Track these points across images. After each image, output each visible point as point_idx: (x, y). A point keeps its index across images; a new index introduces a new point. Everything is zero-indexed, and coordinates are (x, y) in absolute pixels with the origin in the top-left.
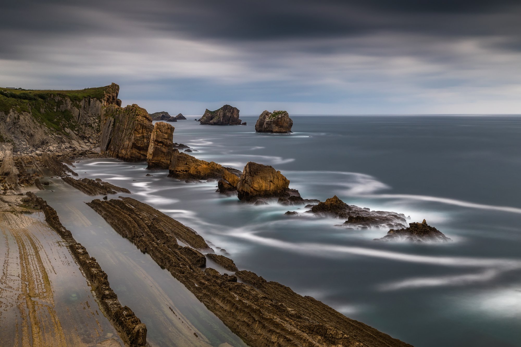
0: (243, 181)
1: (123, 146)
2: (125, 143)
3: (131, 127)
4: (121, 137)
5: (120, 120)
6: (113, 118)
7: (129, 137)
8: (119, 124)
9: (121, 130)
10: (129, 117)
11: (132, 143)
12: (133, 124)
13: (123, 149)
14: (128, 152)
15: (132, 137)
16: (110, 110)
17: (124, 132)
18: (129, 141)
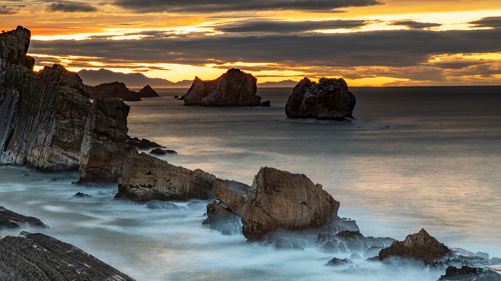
0: (251, 203)
1: (36, 142)
2: (39, 136)
3: (50, 107)
5: (30, 94)
6: (17, 90)
7: (47, 125)
8: (28, 102)
9: (32, 112)
10: (46, 88)
11: (52, 135)
12: (54, 102)
13: (36, 148)
14: (45, 152)
15: (51, 126)
16: (12, 76)
17: (38, 116)
18: (46, 133)
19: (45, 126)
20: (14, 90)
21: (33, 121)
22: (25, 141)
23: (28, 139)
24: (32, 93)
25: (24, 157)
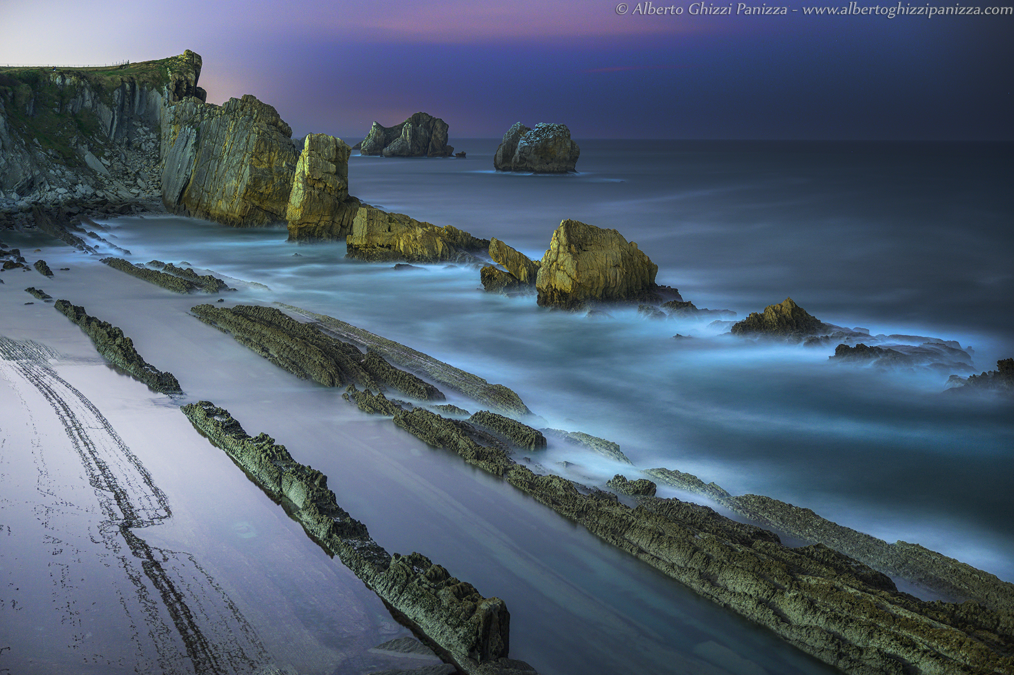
0: (551, 266)
1: (223, 193)
2: (227, 185)
3: (242, 149)
4: (217, 171)
5: (212, 133)
6: (193, 128)
7: (238, 171)
8: (209, 143)
9: (215, 156)
10: (235, 125)
11: (246, 184)
12: (248, 142)
13: (223, 200)
14: (236, 205)
15: (244, 172)
16: (184, 111)
17: (224, 160)
18: (238, 181)
19: (237, 171)
20: (189, 129)
21: (218, 166)
22: (205, 191)
23: (211, 189)
24: (214, 131)
25: (206, 212)
